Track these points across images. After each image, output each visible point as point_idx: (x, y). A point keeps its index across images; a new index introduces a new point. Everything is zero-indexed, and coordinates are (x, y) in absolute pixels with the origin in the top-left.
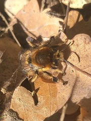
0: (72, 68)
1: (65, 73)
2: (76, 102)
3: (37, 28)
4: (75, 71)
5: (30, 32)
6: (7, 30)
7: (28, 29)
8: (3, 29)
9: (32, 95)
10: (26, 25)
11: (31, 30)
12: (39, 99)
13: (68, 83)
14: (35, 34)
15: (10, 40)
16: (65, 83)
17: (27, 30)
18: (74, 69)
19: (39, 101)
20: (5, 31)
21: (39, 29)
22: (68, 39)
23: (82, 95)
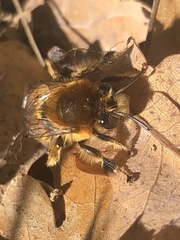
0: (153, 138)
1: (136, 152)
2: (153, 231)
3: (91, 21)
4: (159, 147)
5: (74, 30)
6: (16, 20)
7: (70, 21)
8: (8, 18)
9: (52, 199)
10: (64, 10)
11: (77, 26)
12: (68, 210)
13: (141, 177)
14: (85, 35)
15: (20, 48)
16: (132, 177)
17: (67, 23)
18: (157, 143)
19: (67, 215)
20: (11, 23)
21: (95, 24)
22: (147, 64)
23: (168, 213)
